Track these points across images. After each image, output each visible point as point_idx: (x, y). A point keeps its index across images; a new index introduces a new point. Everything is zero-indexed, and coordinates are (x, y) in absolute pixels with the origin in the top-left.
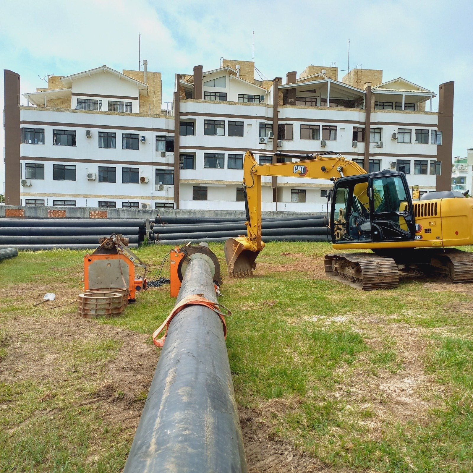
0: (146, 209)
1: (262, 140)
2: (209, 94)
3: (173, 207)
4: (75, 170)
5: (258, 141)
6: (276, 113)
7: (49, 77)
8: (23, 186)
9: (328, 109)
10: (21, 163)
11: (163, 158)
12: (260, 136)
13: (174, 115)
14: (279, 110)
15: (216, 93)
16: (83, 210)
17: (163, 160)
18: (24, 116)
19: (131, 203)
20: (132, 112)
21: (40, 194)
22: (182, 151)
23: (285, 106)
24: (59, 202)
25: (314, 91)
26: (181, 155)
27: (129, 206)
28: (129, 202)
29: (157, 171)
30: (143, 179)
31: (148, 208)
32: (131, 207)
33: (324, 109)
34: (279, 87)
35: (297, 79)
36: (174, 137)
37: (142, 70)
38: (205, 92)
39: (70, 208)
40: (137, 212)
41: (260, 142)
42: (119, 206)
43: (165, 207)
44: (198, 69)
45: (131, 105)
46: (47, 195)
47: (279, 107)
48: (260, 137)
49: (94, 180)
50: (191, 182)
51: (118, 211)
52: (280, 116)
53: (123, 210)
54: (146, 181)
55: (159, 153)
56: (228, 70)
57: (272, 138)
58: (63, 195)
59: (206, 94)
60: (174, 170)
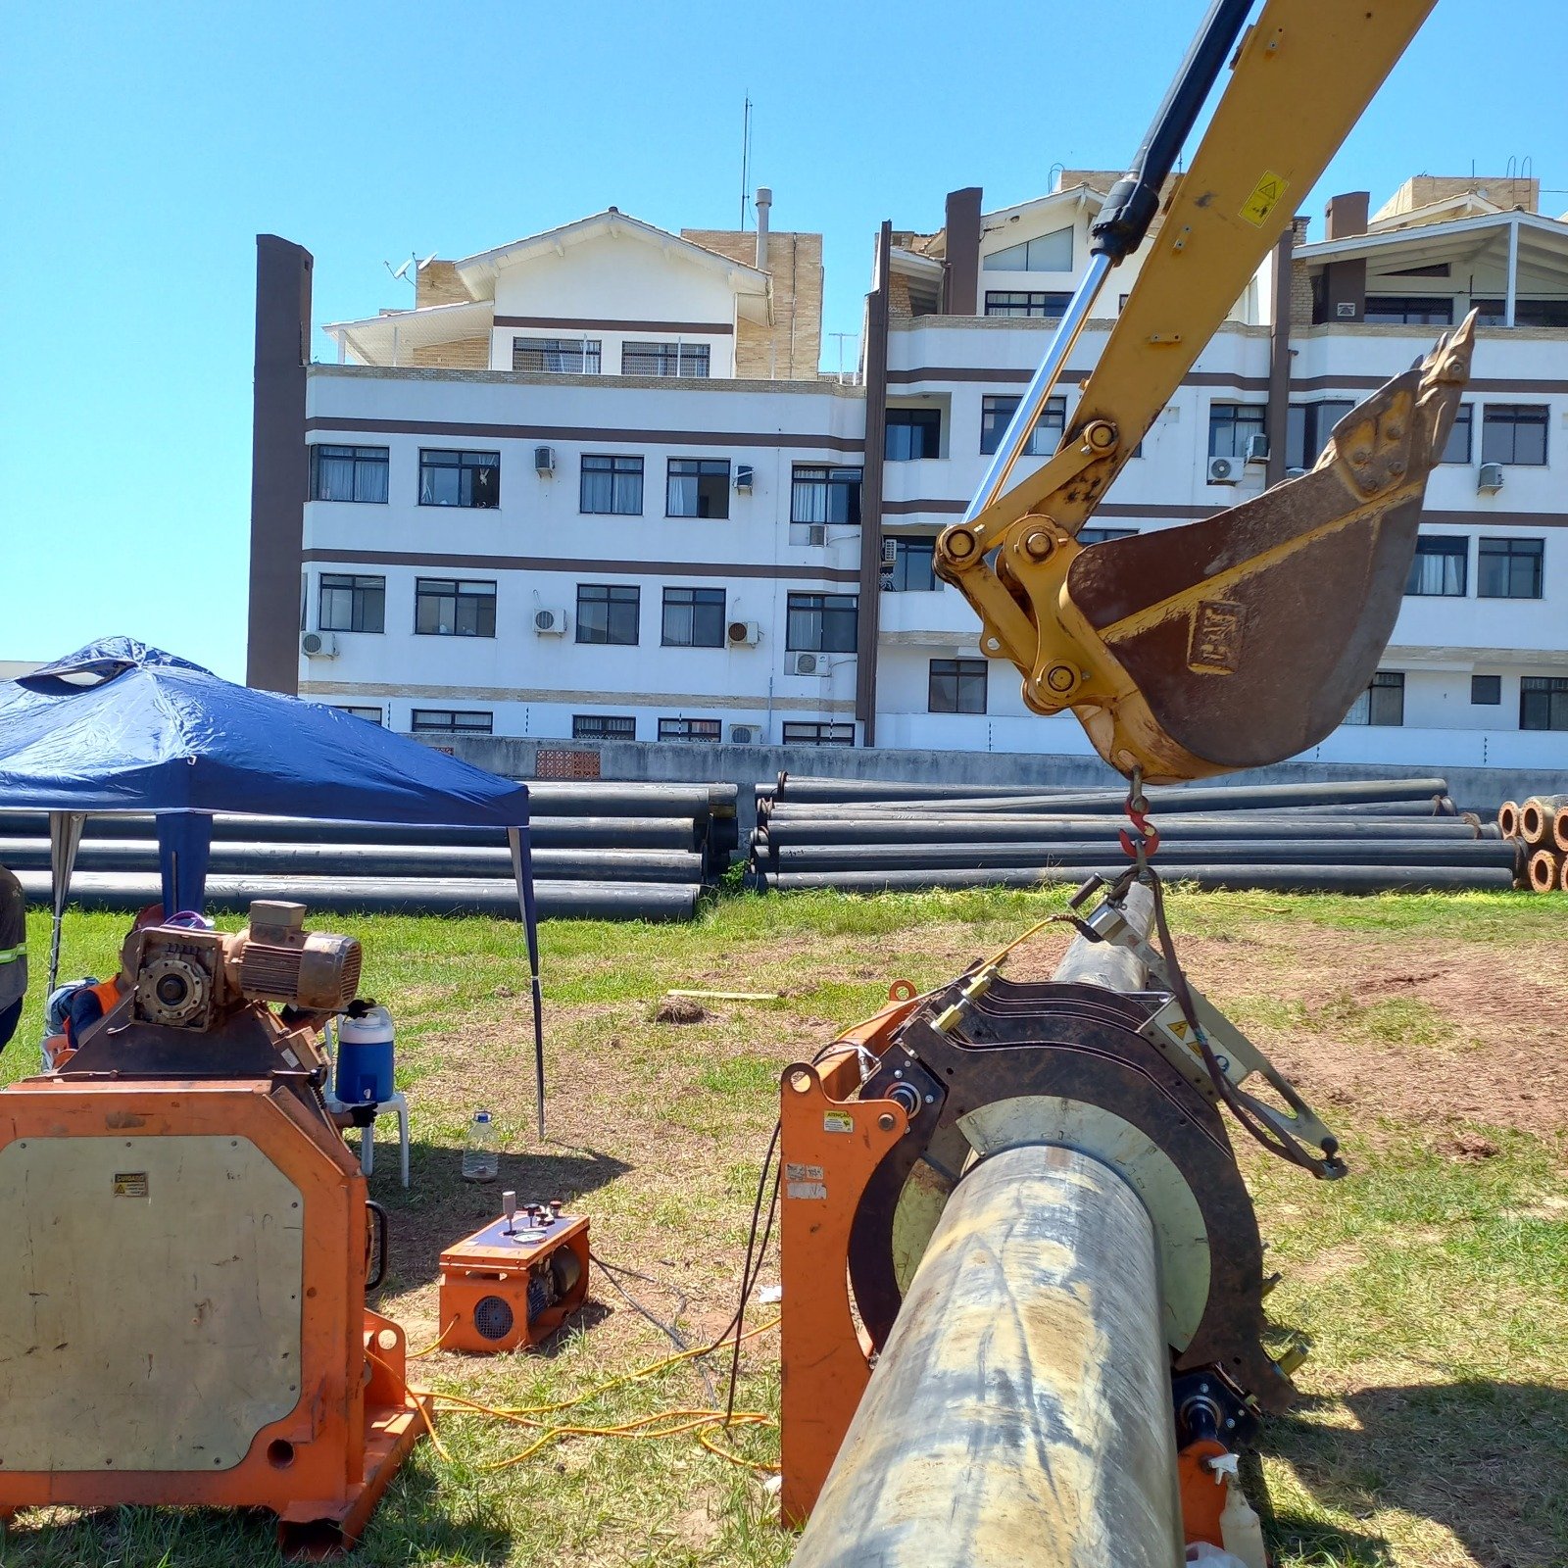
0: (747, 746)
1: (1222, 469)
2: (1003, 299)
3: (851, 741)
4: (494, 596)
5: (1203, 472)
6: (1282, 356)
7: (421, 267)
8: (309, 656)
9: (1509, 335)
10: (306, 574)
11: (819, 549)
12: (1212, 452)
13: (865, 384)
14: (1294, 344)
15: (1030, 293)
16: (515, 746)
17: (816, 557)
18: (319, 399)
19: (690, 721)
20: (708, 375)
21: (366, 688)
22: (891, 520)
23: (1322, 327)
24: (433, 715)
25: (1442, 270)
26: (887, 537)
27: (683, 735)
28: (684, 720)
29: (792, 600)
30: (739, 631)
31: (755, 741)
32: (694, 739)
33: (1494, 336)
34: (1298, 253)
35: (1369, 223)
36: (862, 468)
37: (752, 226)
38: (987, 292)
39: (469, 739)
40: (710, 759)
41: (1212, 477)
42: (646, 732)
43: (818, 739)
44: (964, 206)
45: (703, 355)
46: (391, 690)
47: (1293, 331)
48: (1213, 460)
49: (561, 635)
50: (921, 641)
51: (641, 752)
52: (1299, 370)
53: (659, 750)
54: (751, 637)
55: (803, 530)
56: (1083, 201)
57: (1260, 462)
58: (449, 691)
59: (993, 299)
60: (856, 596)
